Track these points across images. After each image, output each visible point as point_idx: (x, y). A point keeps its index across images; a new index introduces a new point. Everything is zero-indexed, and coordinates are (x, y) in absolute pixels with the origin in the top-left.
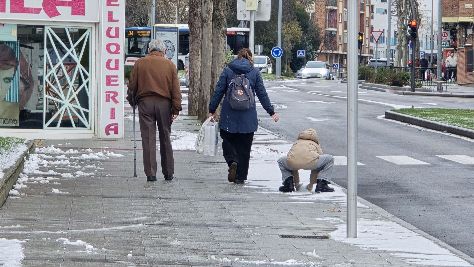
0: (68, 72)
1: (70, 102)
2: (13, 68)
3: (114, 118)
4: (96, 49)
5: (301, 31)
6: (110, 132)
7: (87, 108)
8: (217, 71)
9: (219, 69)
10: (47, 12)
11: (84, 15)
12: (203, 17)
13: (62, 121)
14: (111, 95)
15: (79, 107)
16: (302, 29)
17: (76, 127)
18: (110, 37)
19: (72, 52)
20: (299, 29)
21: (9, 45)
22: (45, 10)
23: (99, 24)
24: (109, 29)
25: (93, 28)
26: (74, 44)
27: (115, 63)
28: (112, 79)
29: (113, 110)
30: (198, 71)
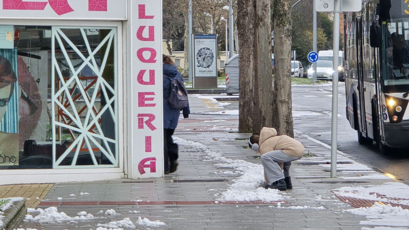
0: (85, 90)
1: (90, 130)
2: (9, 87)
3: (150, 151)
4: (123, 57)
5: (325, 37)
6: (145, 169)
7: (113, 138)
8: (281, 80)
9: (283, 77)
10: (54, 7)
11: (106, 10)
12: (258, 15)
13: (78, 156)
14: (146, 119)
15: (101, 136)
16: (326, 35)
17: (99, 164)
18: (142, 40)
19: (91, 61)
20: (324, 35)
21: (3, 55)
22: (51, 4)
23: (127, 22)
24: (141, 29)
25: (118, 28)
26: (92, 51)
27: (150, 76)
28: (146, 96)
29: (148, 140)
30: (249, 80)
